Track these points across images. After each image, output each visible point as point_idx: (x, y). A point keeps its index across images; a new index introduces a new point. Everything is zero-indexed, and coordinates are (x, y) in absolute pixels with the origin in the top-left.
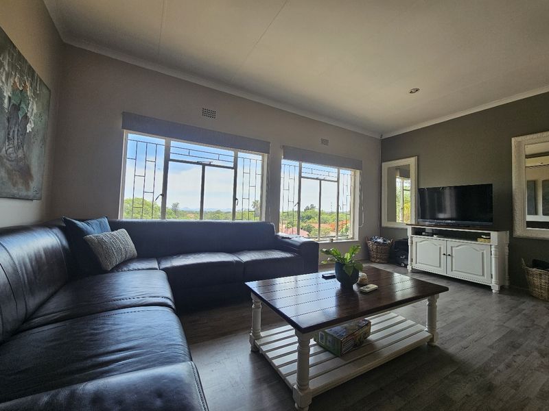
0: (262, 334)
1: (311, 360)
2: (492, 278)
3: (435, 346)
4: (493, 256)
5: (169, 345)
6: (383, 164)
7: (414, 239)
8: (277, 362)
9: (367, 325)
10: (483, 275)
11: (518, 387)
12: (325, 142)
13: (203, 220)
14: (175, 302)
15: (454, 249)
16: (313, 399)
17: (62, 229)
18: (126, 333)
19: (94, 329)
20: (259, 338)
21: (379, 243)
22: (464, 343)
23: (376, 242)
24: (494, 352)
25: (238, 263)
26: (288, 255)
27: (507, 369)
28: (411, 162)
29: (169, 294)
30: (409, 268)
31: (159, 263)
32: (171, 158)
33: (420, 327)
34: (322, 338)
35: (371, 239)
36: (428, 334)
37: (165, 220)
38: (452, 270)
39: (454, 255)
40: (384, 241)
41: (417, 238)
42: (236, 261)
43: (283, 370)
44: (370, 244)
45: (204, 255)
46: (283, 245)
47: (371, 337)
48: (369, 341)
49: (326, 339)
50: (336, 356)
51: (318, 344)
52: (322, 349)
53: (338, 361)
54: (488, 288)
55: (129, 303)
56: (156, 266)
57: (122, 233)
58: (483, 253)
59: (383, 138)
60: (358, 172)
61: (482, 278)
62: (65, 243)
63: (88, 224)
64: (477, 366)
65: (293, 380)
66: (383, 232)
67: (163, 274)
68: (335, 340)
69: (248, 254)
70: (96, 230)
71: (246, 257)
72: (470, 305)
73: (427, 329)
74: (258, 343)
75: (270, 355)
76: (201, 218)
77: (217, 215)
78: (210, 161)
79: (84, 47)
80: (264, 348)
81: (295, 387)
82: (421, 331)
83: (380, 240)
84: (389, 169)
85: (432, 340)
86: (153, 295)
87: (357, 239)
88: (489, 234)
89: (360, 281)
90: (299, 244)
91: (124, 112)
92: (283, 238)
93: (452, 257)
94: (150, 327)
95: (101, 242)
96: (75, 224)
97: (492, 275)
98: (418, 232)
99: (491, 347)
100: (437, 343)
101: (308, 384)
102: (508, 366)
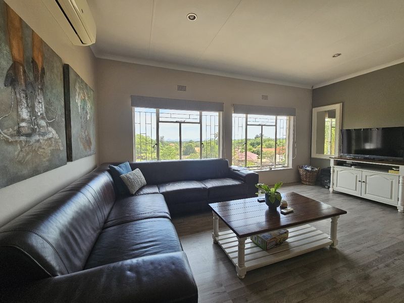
0: (220, 233)
1: (246, 252)
2: (398, 200)
3: (335, 249)
4: (400, 184)
5: (171, 240)
6: (313, 109)
7: (335, 169)
8: (227, 251)
9: (286, 233)
10: (391, 198)
11: (389, 279)
12: (265, 97)
13: (182, 160)
14: (171, 215)
15: (368, 177)
16: (247, 272)
17: (109, 171)
18: (151, 233)
19: (137, 230)
20: (218, 236)
21: (308, 171)
22: (358, 248)
23: (306, 170)
24: (380, 256)
25: (205, 189)
26: (236, 183)
27: (385, 267)
28: (337, 107)
29: (167, 211)
30: (331, 189)
31: (159, 189)
32: (160, 120)
33: (326, 235)
34: (255, 239)
35: (302, 167)
36: (330, 241)
37: (159, 161)
38: (365, 194)
39: (367, 182)
40: (312, 169)
41: (338, 168)
42: (204, 188)
43: (231, 256)
44: (301, 171)
45: (184, 184)
46: (234, 175)
47: (288, 240)
48: (287, 242)
49: (258, 240)
50: (263, 250)
51: (253, 242)
52: (255, 245)
53: (265, 253)
54: (395, 208)
55: (148, 216)
56: (157, 191)
57: (138, 171)
58: (392, 182)
59: (314, 88)
60: (292, 118)
61: (391, 200)
62: (111, 179)
63: (120, 167)
64: (363, 264)
65: (236, 261)
66: (312, 161)
67: (162, 196)
68: (263, 241)
69: (211, 183)
70: (124, 170)
71: (210, 184)
72: (373, 221)
73: (329, 237)
74: (217, 239)
75: (224, 246)
76: (181, 159)
77: (190, 144)
78: (185, 119)
79: (105, 58)
80: (220, 242)
81: (237, 265)
82: (326, 238)
83: (309, 169)
84: (318, 113)
85: (333, 244)
86: (159, 211)
87: (291, 167)
88: (398, 167)
89: (282, 205)
90: (244, 175)
91: (131, 96)
92: (234, 170)
93: (366, 183)
94: (161, 230)
95: (128, 178)
96: (114, 168)
97: (398, 198)
98: (339, 163)
99: (379, 252)
100: (337, 247)
101: (244, 264)
102: (387, 266)
